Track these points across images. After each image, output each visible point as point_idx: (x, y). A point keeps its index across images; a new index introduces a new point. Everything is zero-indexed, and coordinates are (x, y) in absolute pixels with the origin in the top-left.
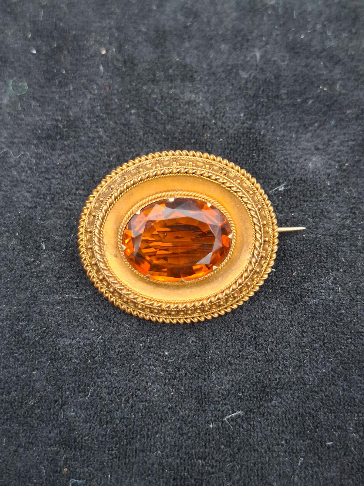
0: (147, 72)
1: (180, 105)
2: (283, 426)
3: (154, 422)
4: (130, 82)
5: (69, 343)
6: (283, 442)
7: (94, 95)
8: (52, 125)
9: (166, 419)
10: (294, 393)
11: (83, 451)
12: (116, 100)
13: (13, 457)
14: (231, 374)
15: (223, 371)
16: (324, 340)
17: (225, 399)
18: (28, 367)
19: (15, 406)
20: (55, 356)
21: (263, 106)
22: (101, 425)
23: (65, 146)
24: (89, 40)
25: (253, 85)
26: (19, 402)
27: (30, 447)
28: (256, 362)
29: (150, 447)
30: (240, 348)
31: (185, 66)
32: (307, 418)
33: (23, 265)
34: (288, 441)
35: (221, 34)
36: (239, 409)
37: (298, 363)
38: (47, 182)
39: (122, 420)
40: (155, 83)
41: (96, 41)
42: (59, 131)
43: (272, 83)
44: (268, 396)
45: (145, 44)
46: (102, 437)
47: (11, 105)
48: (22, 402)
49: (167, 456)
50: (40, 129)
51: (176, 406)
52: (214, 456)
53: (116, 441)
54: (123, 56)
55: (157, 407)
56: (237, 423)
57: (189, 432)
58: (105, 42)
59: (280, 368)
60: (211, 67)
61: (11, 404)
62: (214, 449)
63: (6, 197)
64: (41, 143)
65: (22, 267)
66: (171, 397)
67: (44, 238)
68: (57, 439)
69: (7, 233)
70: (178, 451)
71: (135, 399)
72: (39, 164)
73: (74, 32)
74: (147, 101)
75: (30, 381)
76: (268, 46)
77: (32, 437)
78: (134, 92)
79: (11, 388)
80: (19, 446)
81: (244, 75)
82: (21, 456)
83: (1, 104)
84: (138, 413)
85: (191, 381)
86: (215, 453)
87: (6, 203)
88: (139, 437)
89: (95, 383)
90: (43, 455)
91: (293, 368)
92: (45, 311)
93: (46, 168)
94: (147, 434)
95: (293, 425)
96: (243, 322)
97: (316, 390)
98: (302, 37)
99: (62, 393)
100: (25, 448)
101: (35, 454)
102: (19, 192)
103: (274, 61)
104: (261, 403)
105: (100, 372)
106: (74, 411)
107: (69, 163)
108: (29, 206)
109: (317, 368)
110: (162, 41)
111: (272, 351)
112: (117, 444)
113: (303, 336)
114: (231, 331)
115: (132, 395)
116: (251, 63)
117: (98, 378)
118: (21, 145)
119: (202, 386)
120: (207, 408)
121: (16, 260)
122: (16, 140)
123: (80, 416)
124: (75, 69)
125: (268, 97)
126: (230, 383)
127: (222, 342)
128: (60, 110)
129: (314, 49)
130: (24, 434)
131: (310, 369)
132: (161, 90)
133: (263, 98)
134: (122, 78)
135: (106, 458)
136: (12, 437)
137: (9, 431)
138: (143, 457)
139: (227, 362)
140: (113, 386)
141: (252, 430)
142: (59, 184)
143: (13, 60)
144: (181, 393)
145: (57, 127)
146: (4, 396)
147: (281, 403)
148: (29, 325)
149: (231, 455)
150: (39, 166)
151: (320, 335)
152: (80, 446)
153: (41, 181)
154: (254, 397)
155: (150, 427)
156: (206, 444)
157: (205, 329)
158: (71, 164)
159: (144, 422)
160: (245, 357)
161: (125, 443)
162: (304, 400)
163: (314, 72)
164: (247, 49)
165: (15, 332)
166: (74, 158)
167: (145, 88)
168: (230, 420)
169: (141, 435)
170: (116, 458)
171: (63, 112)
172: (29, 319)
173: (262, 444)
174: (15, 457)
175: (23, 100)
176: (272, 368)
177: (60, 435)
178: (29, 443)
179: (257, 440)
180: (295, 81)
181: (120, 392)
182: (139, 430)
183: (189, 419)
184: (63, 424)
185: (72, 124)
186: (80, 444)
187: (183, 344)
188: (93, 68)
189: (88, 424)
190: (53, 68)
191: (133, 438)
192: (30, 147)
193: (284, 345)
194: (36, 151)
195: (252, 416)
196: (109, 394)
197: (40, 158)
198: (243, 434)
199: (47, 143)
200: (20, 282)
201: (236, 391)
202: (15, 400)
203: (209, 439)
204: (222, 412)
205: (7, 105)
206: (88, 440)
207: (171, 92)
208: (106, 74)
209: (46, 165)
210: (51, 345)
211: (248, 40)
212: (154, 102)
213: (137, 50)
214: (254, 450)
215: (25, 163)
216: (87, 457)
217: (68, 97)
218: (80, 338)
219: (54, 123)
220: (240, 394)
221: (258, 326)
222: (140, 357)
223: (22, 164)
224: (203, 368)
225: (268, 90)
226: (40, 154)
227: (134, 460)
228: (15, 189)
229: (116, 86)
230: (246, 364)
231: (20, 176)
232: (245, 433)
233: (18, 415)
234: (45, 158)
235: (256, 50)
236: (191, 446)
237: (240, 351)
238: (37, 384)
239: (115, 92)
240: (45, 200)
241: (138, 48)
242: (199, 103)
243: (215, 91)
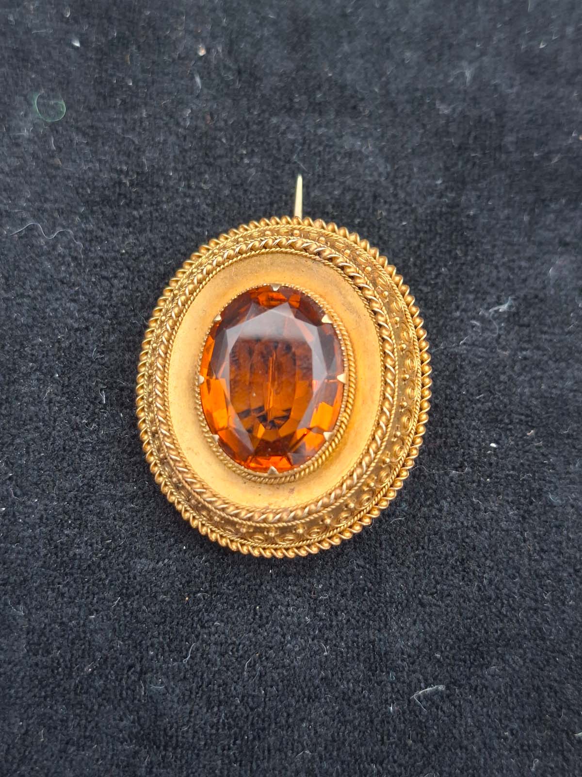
0: (278, 93)
1: (335, 157)
2: (508, 707)
3: (298, 702)
4: (249, 109)
5: (151, 567)
6: (507, 733)
7: (185, 129)
8: (111, 179)
9: (316, 697)
10: (525, 653)
11: (179, 750)
12: (224, 141)
13: (58, 762)
14: (423, 622)
15: (409, 616)
16: (576, 565)
17: (413, 663)
18: (80, 607)
19: (58, 673)
20: (127, 589)
21: (474, 164)
22: (210, 708)
23: (135, 218)
24: (176, 29)
25: (459, 128)
26: (66, 667)
27: (89, 744)
28: (464, 602)
29: (293, 745)
30: (438, 578)
31: (343, 88)
32: (546, 694)
33: (68, 430)
34: (514, 732)
35: (405, 33)
36: (436, 680)
37: (533, 604)
38: (105, 283)
39: (246, 699)
40: (292, 114)
41: (188, 31)
42: (122, 191)
43: (491, 124)
44: (483, 659)
45: (274, 42)
46: (212, 727)
47: (36, 139)
48: (72, 667)
49: (321, 758)
50: (89, 186)
51: (333, 675)
52: (396, 757)
53: (235, 733)
54: (236, 61)
55: (302, 678)
56: (433, 703)
57: (355, 718)
58: (204, 34)
59: (504, 611)
60: (388, 93)
61: (53, 671)
62: (396, 746)
63: (35, 309)
64: (93, 212)
65: (66, 434)
66: (323, 660)
67: (104, 384)
68: (134, 731)
69: (38, 373)
70: (339, 749)
71: (265, 663)
72: (90, 250)
73: (148, 13)
74: (278, 143)
75: (84, 632)
76: (485, 59)
77: (89, 728)
78: (255, 127)
79: (51, 644)
80: (67, 743)
81: (444, 109)
82: (72, 760)
83: (19, 137)
84: (272, 687)
85: (357, 632)
86: (398, 752)
87: (34, 319)
88: (273, 726)
89: (197, 636)
90: (109, 757)
91: (525, 612)
92: (109, 512)
93: (101, 258)
94: (287, 722)
95: (523, 706)
96: (442, 534)
97: (562, 648)
98: (542, 46)
99: (141, 653)
100: (79, 747)
101: (96, 757)
102: (57, 299)
103: (496, 86)
104: (472, 670)
105: (206, 618)
106: (162, 683)
107: (141, 249)
108: (76, 325)
109: (564, 612)
110: (303, 38)
111: (491, 582)
112: (236, 739)
113: (542, 558)
114: (423, 548)
115: (260, 657)
116: (455, 87)
117: (203, 627)
118: (56, 215)
119: (375, 640)
120: (385, 678)
121: (55, 421)
122: (47, 206)
123: (173, 692)
124: (150, 79)
125: (483, 148)
126: (421, 635)
127: (409, 567)
128: (125, 153)
129: (563, 68)
130: (75, 723)
131: (552, 614)
132: (304, 127)
133: (474, 150)
134: (234, 100)
135: (219, 762)
136: (55, 728)
137: (51, 718)
138: (281, 759)
139: (417, 601)
140: (229, 642)
141: (457, 714)
142: (125, 287)
143: (39, 57)
144: (342, 653)
145: (120, 183)
146: (39, 657)
147: (504, 669)
148: (81, 534)
149: (424, 756)
150: (91, 255)
151: (570, 557)
152: (174, 742)
153: (94, 283)
154: (461, 660)
155: (292, 711)
156: (383, 738)
157: (381, 544)
158: (145, 252)
159: (281, 702)
160: (446, 593)
161: (251, 737)
162: (542, 666)
163: (562, 107)
164: (449, 61)
165: (56, 547)
166: (150, 241)
167: (274, 120)
168: (422, 698)
169: (276, 723)
170: (236, 762)
171: (129, 156)
172: (80, 524)
173: (474, 737)
174: (61, 762)
175: (57, 132)
176: (491, 612)
177: (139, 724)
178: (85, 737)
179: (465, 732)
180: (531, 121)
181: (241, 652)
182: (272, 715)
183: (355, 698)
184: (144, 705)
185: (147, 181)
186: (174, 739)
187: (344, 571)
188: (182, 78)
189: (188, 706)
190: (111, 75)
191: (263, 729)
192: (73, 220)
193: (510, 572)
194: (83, 226)
195: (457, 691)
196: (222, 655)
197: (91, 240)
198: (443, 721)
199: (103, 213)
200: (63, 459)
201: (430, 650)
202: (58, 663)
203: (389, 730)
204: (409, 685)
205: (29, 140)
206: (187, 731)
207: (320, 132)
208: (205, 91)
209: (101, 254)
210: (120, 570)
211: (450, 46)
212: (290, 147)
213: (260, 53)
214: (461, 748)
215: (65, 248)
216: (187, 762)
217: (137, 129)
218: (170, 559)
219: (115, 176)
220: (438, 656)
221: (467, 540)
222: (270, 591)
223: (60, 249)
224: (377, 610)
225: (483, 137)
226: (91, 232)
227: (266, 764)
228: (49, 296)
229: (224, 115)
230: (447, 605)
231: (59, 272)
232: (446, 718)
233: (64, 689)
234: (99, 240)
235: (464, 63)
236: (359, 742)
237: (437, 583)
238: (98, 637)
239: (222, 124)
240: (102, 316)
241: (260, 49)
242: (367, 157)
243: (394, 136)
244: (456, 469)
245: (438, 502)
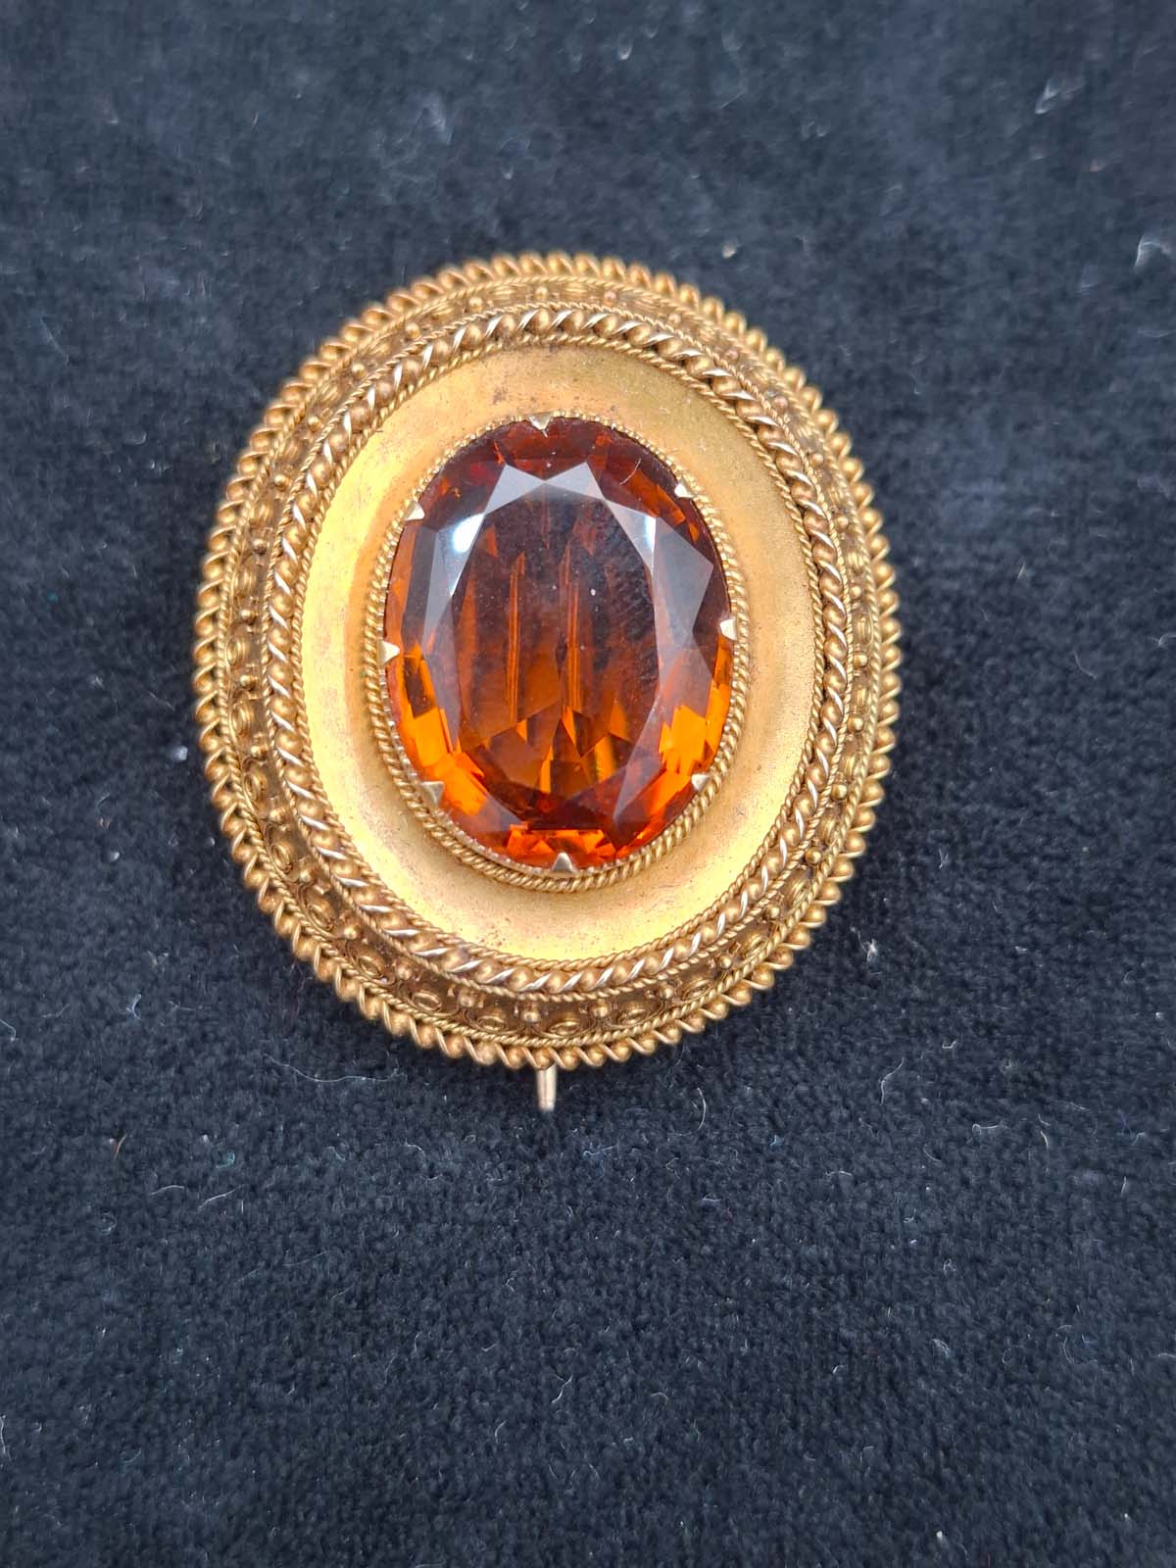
1: (113, 313)
10: (502, 1530)
14: (256, 1450)
16: (638, 1310)
28: (361, 1400)
30: (300, 1341)
31: (144, 152)
35: (298, 26)
37: (529, 1408)
40: (15, 215)
44: (396, 1545)
59: (456, 1425)
60: (251, 166)
76: (486, 90)
91: (508, 1427)
96: (318, 1230)
97: (593, 1520)
98: (623, 56)
109: (602, 1428)
110: (53, 38)
111: (429, 1354)
113: (558, 1294)
114: (268, 1265)
126: (250, 1484)
127: (228, 1313)
129: (668, 110)
131: (572, 1434)
132: (38, 245)
139: (244, 1397)
151: (624, 1293)
154: (339, 1546)
160: (317, 1379)
164: (401, 96)
176: (424, 1425)
193: (477, 1327)
207: (80, 256)
211: (404, 58)
221: (379, 1246)
237: (298, 1354)
242: (194, 315)
243: (260, 270)
244: (369, 1072)
245: (316, 1154)
